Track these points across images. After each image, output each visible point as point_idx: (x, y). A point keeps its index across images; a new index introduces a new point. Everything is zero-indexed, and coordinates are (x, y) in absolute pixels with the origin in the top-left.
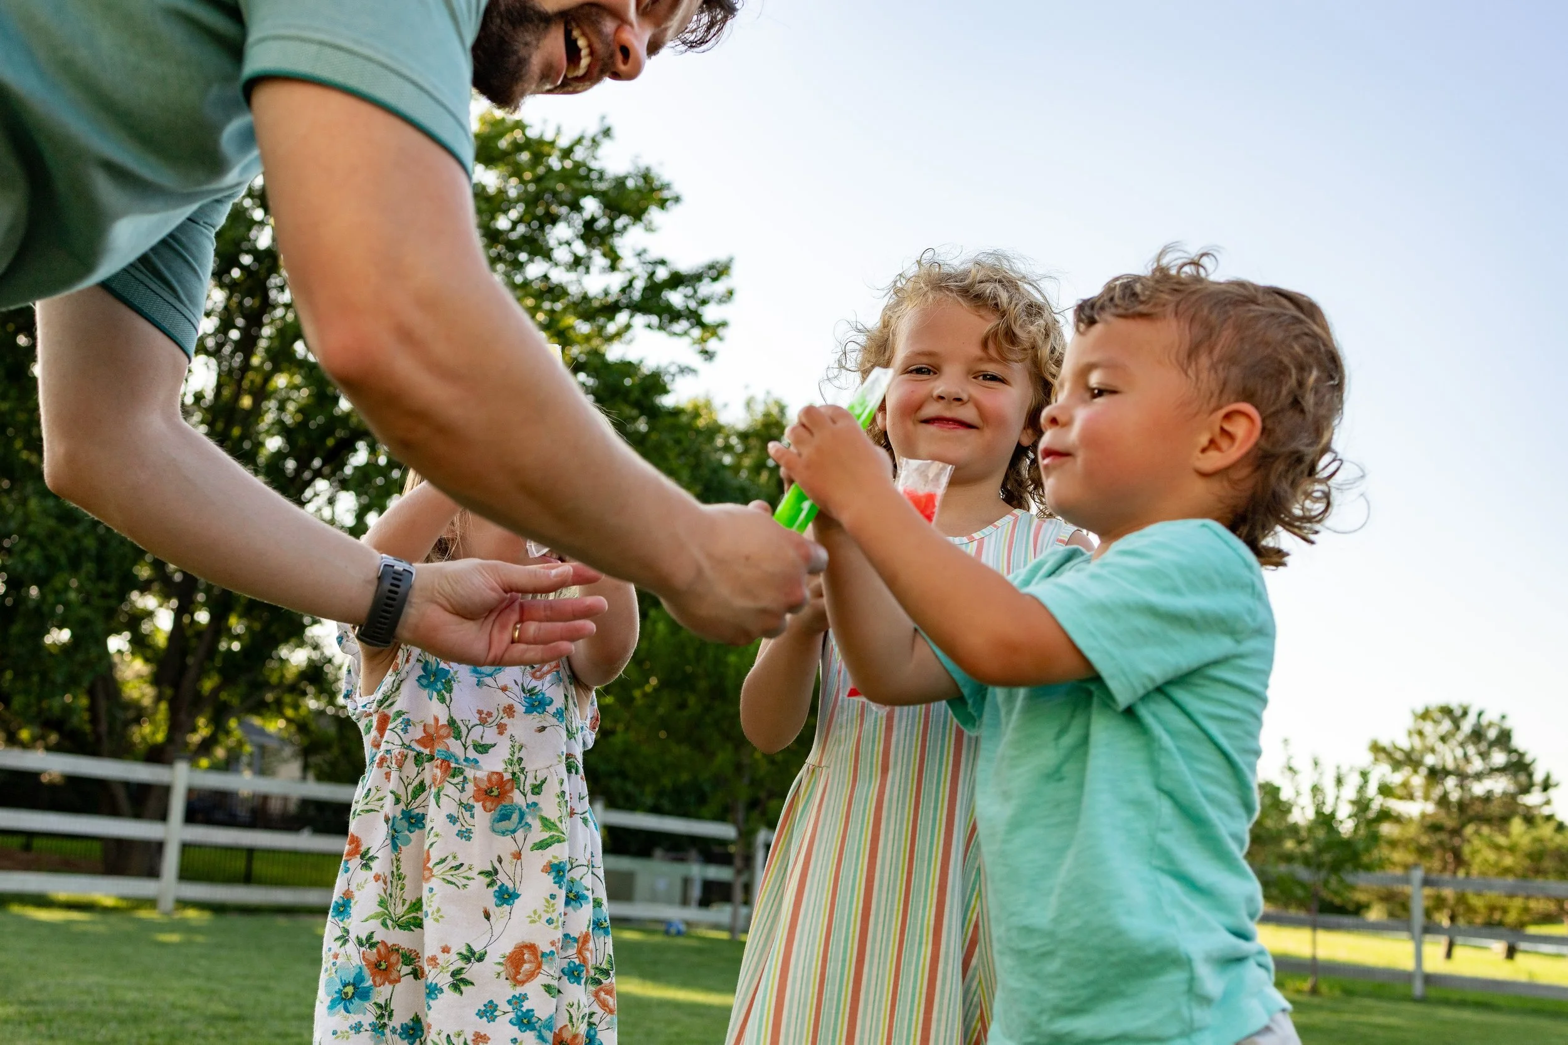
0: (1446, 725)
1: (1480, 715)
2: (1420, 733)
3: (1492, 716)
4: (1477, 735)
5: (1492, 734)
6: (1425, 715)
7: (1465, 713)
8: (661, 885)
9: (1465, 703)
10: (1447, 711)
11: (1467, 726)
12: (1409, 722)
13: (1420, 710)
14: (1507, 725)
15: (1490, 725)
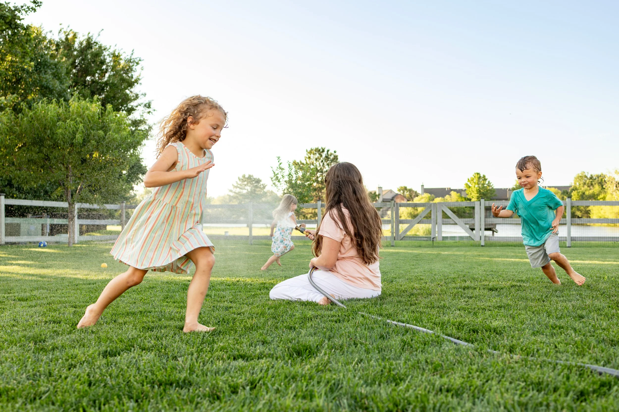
0: (317, 155)
1: (328, 151)
2: (309, 158)
3: (331, 151)
4: (327, 158)
5: (332, 157)
6: (310, 152)
7: (323, 151)
8: (33, 228)
9: (323, 147)
10: (318, 150)
11: (324, 155)
12: (305, 154)
13: (309, 150)
14: (336, 154)
15: (331, 154)
